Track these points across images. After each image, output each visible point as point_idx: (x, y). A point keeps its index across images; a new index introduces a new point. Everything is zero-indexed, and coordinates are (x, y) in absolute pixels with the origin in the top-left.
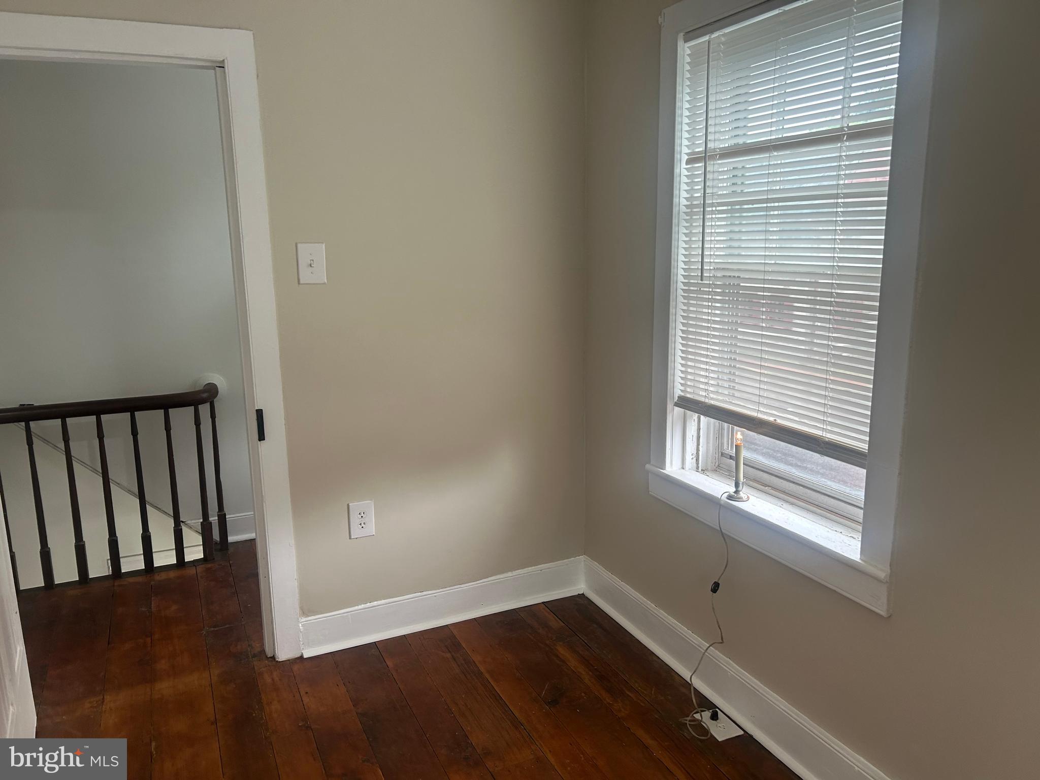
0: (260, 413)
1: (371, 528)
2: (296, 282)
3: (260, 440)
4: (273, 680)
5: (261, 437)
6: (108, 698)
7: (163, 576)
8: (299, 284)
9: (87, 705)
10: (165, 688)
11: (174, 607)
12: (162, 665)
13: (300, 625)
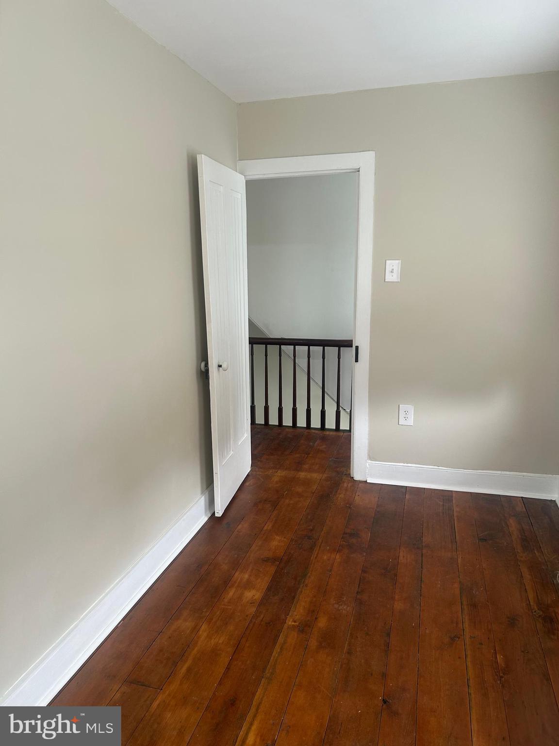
0: (357, 348)
1: (411, 422)
2: (384, 280)
3: (356, 362)
4: (347, 486)
5: (357, 360)
6: (279, 471)
7: (327, 433)
8: (385, 281)
9: (271, 471)
10: (302, 475)
11: (324, 446)
12: (306, 466)
13: (367, 464)
